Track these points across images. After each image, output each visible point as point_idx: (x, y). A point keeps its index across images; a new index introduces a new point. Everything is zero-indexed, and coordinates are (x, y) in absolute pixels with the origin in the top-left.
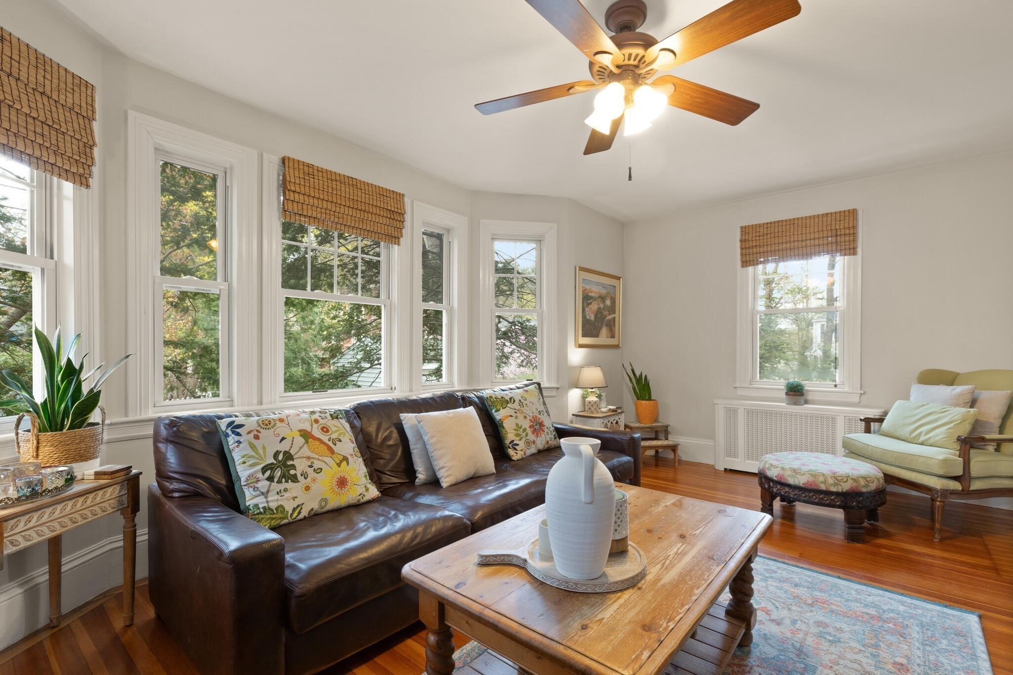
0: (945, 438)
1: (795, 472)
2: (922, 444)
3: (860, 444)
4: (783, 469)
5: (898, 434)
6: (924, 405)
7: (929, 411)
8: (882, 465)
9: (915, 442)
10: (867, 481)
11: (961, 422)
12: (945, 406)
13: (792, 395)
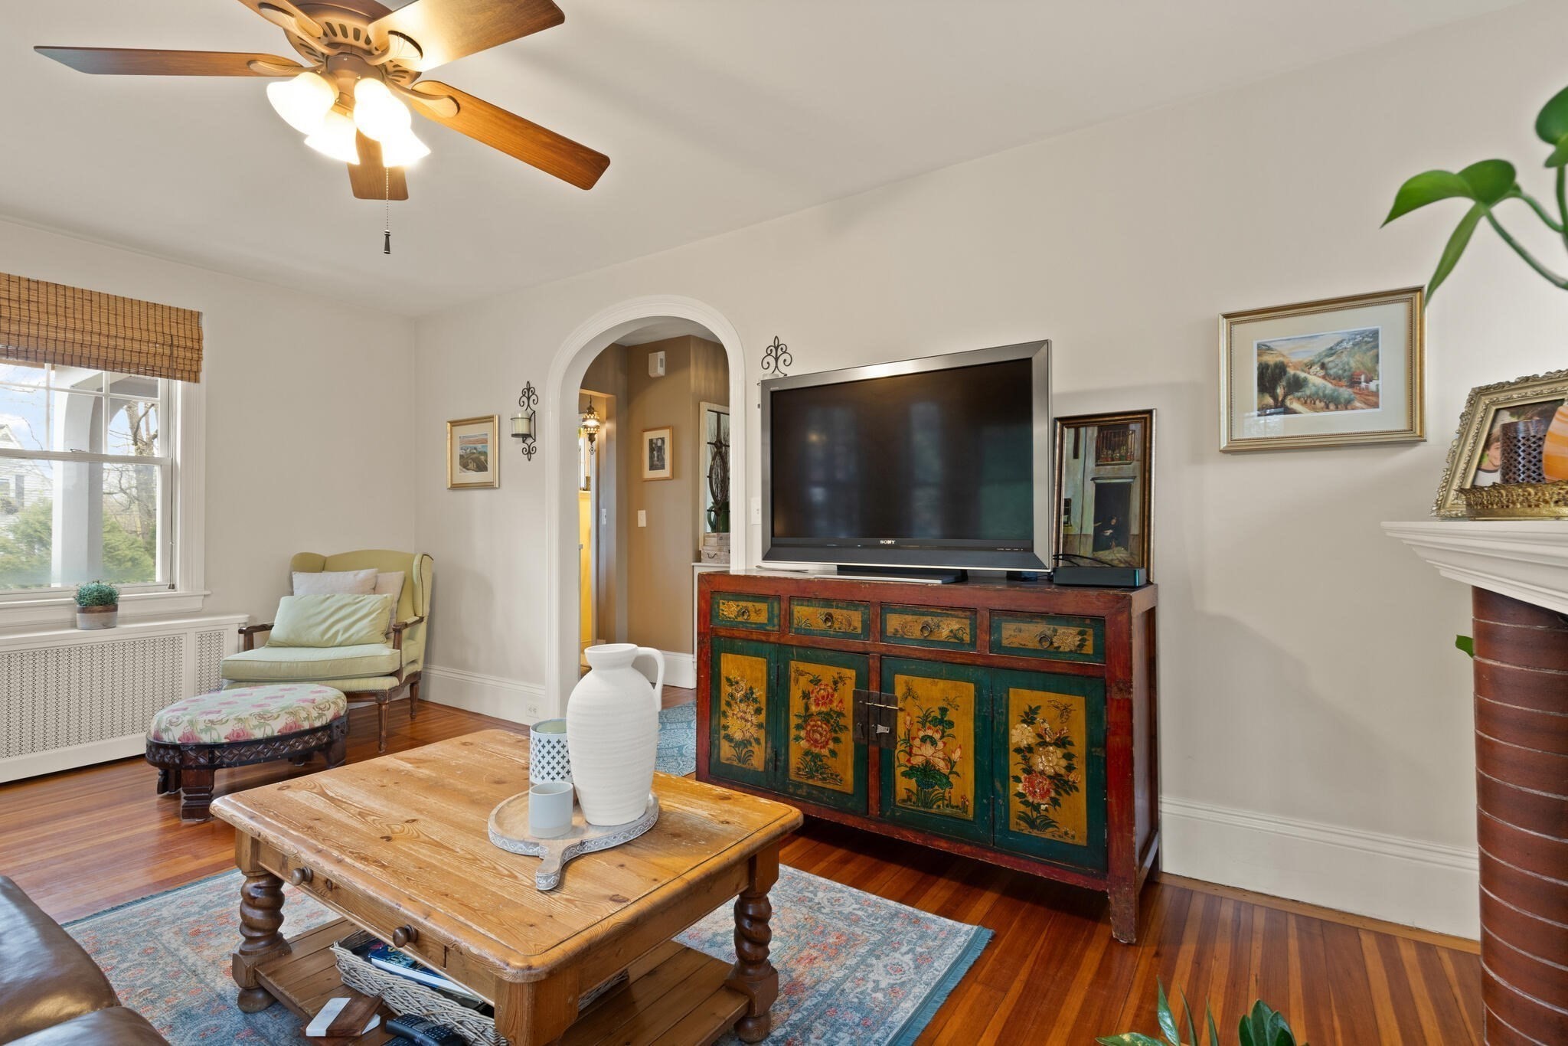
0: (371, 631)
1: (265, 719)
2: (340, 645)
3: (262, 664)
4: (240, 720)
5: (304, 640)
6: (328, 598)
7: (341, 604)
8: (339, 683)
9: (330, 645)
10: (321, 709)
11: (382, 610)
12: (357, 596)
13: (100, 612)
